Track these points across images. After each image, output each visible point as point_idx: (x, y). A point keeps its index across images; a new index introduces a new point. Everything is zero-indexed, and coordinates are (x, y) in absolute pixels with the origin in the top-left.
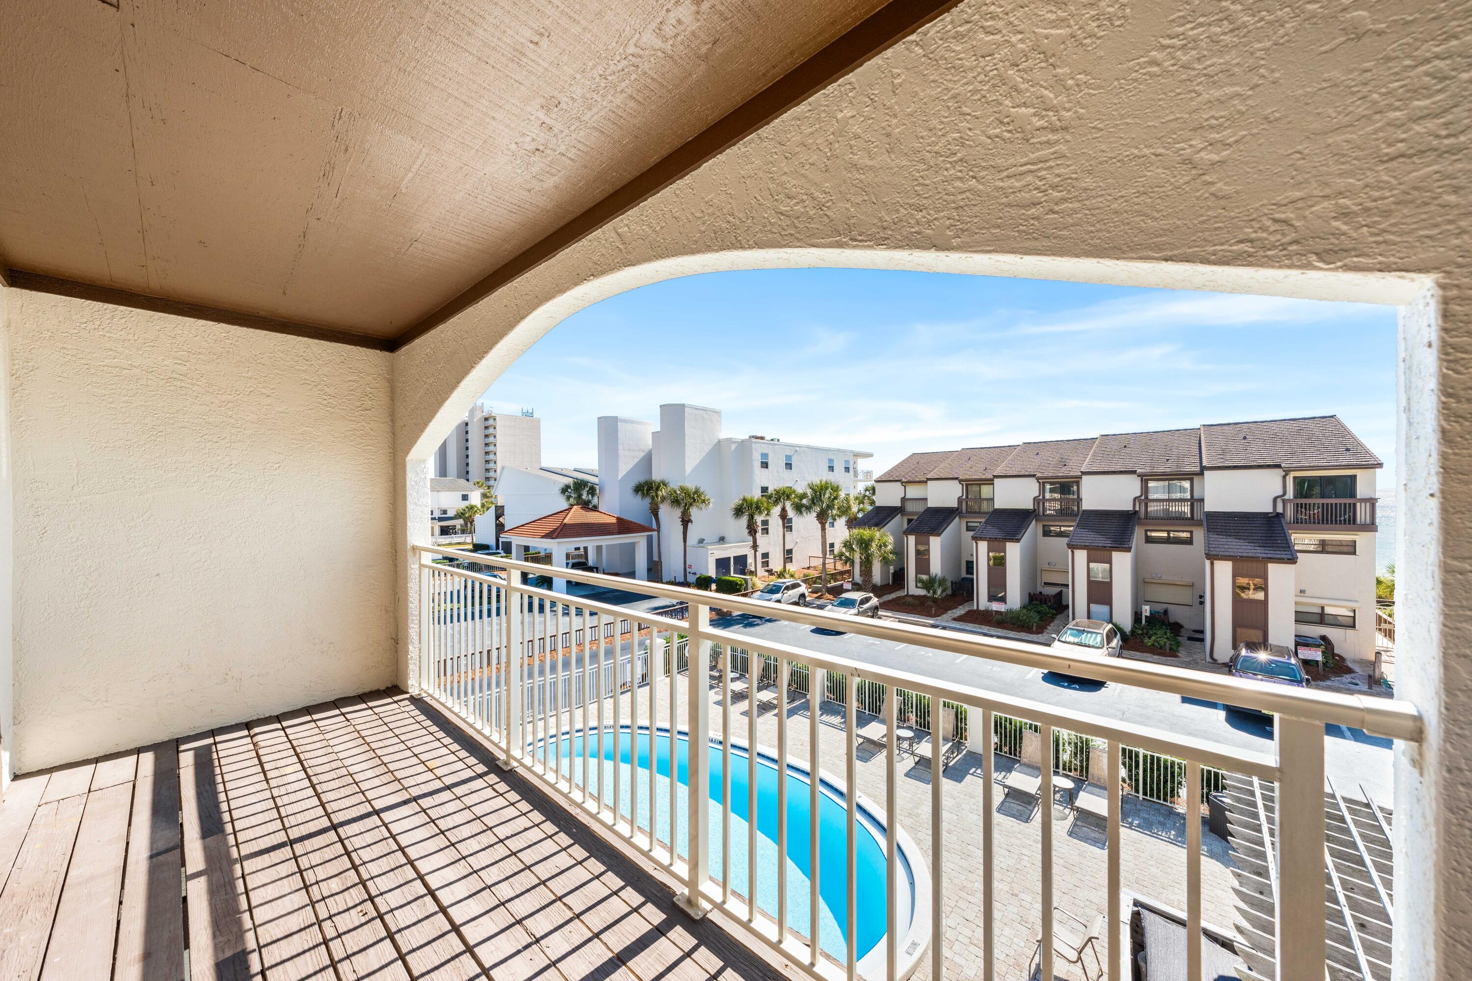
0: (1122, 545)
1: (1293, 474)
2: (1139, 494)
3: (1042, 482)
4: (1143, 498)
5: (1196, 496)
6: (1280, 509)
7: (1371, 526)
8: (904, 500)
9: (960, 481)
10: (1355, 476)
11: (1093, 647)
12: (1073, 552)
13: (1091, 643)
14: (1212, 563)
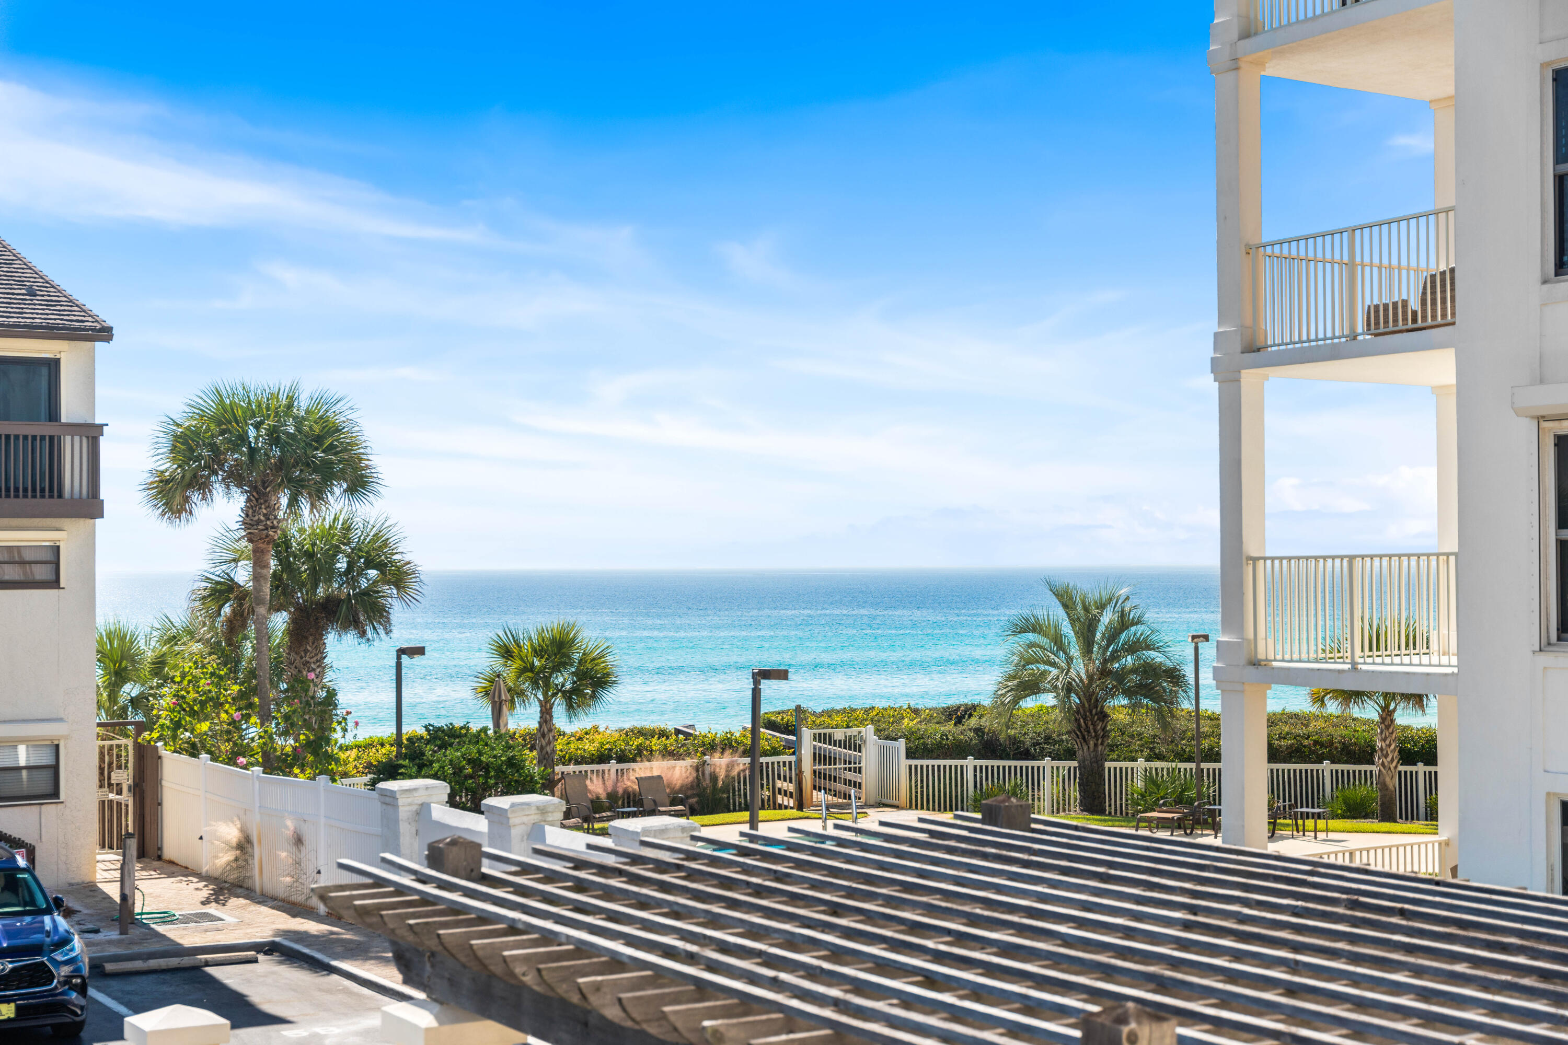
7: (90, 504)
10: (56, 361)
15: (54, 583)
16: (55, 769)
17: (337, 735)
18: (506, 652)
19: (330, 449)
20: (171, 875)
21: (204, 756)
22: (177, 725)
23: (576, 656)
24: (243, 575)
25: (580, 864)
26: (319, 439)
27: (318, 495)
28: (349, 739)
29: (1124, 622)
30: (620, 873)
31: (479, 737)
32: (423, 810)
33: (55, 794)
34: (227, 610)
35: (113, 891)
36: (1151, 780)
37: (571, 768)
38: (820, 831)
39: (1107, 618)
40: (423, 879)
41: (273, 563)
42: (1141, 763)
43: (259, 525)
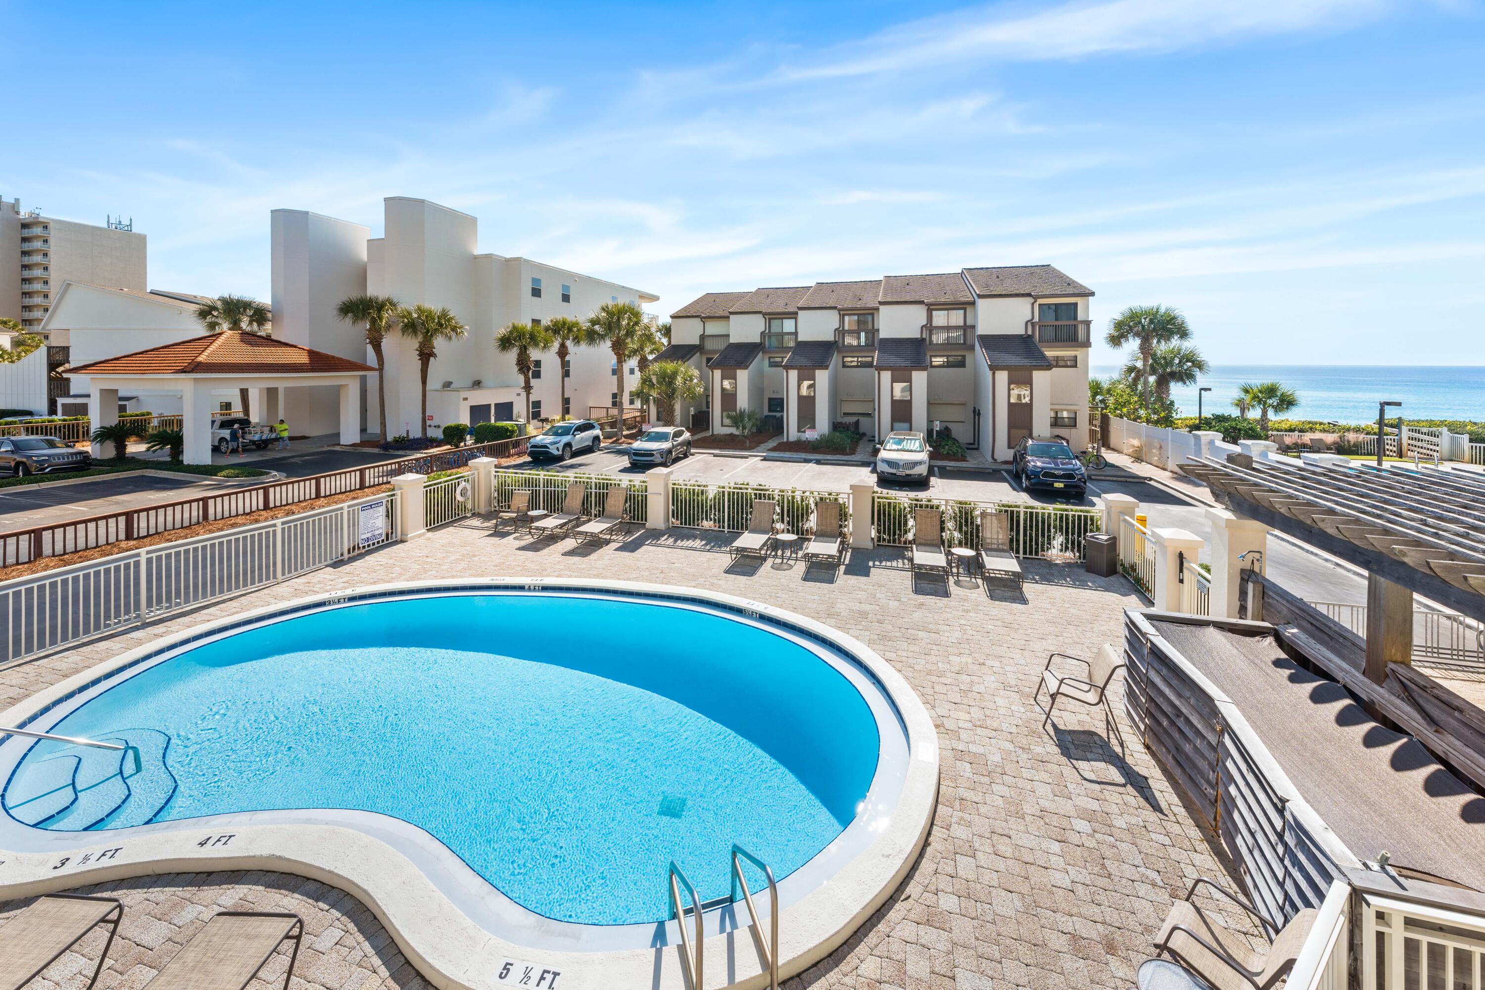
0: (920, 364)
1: (1040, 301)
2: (925, 323)
3: (843, 313)
4: (929, 326)
5: (968, 323)
6: (1030, 332)
7: (1087, 344)
8: (703, 337)
9: (764, 314)
10: (1077, 304)
11: (915, 451)
12: (879, 373)
13: (912, 448)
14: (994, 374)
15: (1074, 367)
17: (1174, 415)
18: (1246, 391)
19: (1175, 324)
20: (1114, 453)
21: (1125, 418)
22: (1116, 409)
23: (1279, 394)
25: (1300, 469)
26: (1172, 321)
27: (1168, 339)
28: (1178, 416)
30: (1325, 475)
31: (1235, 419)
33: (1075, 426)
34: (1133, 375)
37: (1275, 433)
38: (1415, 469)
40: (1225, 467)
41: (1150, 361)
43: (1145, 349)
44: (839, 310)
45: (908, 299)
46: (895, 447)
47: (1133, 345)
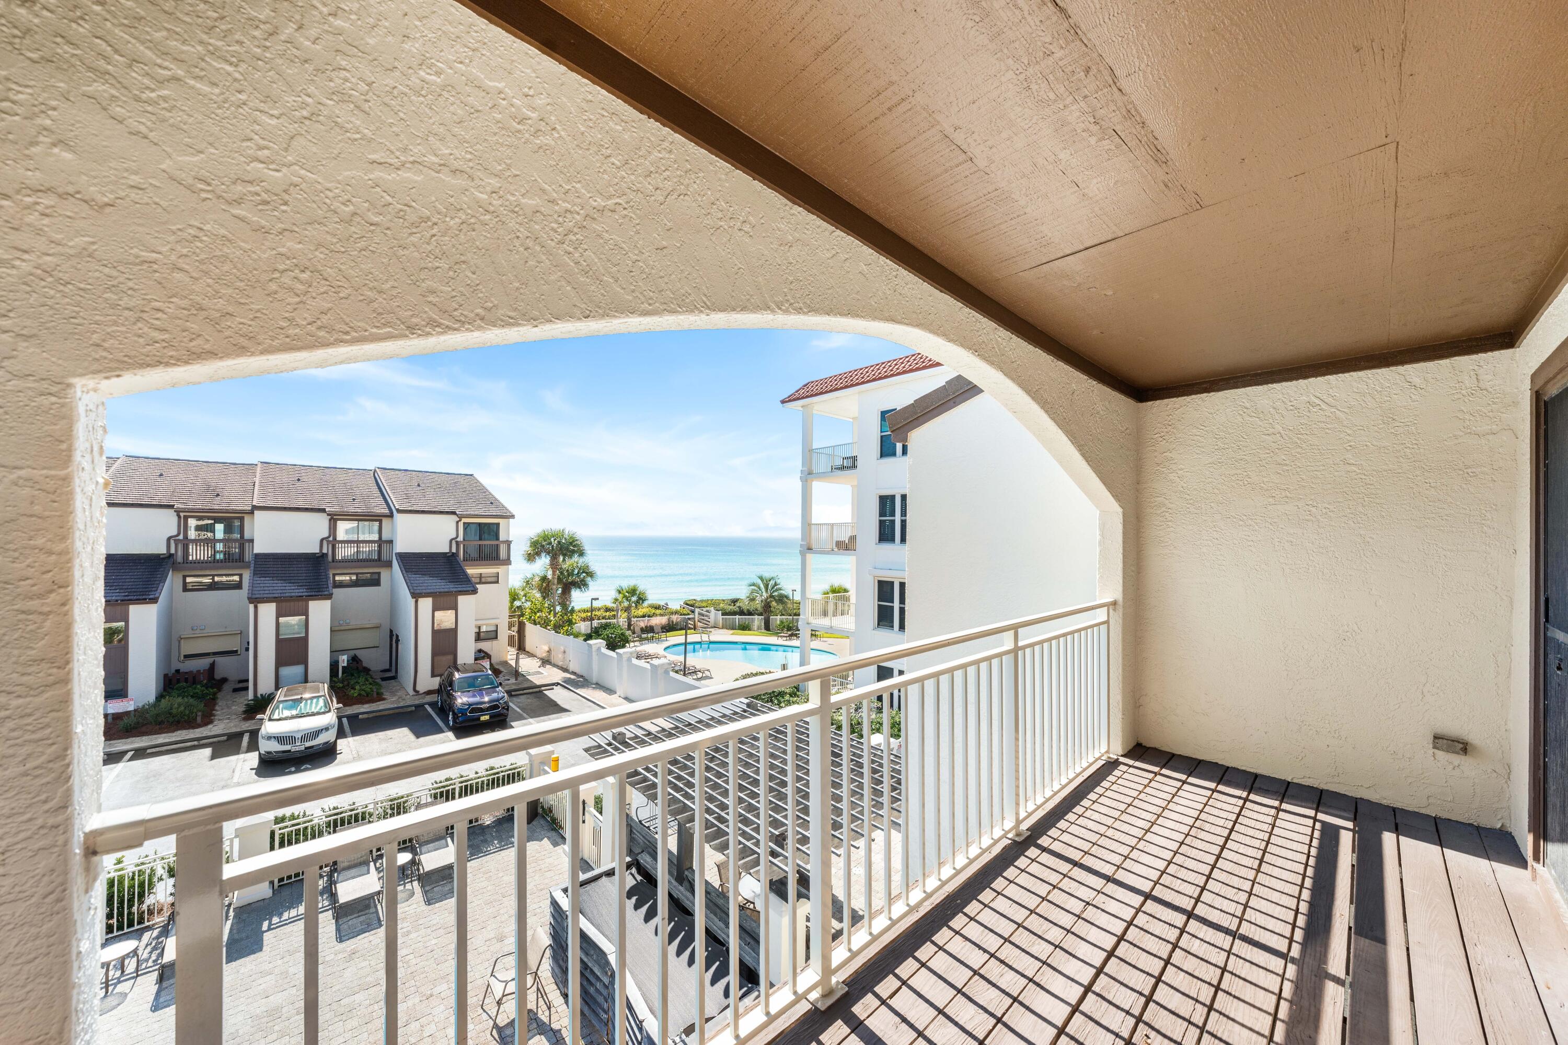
0: (319, 592)
1: (463, 520)
2: (326, 535)
3: (183, 515)
4: (331, 539)
5: (384, 537)
6: (454, 550)
7: (507, 562)
10: (498, 524)
11: (318, 713)
12: (256, 607)
13: (314, 710)
14: (416, 602)
15: (497, 582)
16: (496, 631)
18: (620, 592)
19: (574, 546)
20: (529, 657)
21: (538, 625)
22: (530, 615)
23: (637, 593)
24: (550, 575)
26: (571, 543)
27: (571, 557)
29: (776, 584)
32: (599, 649)
33: (496, 638)
34: (544, 584)
35: (513, 663)
36: (782, 622)
39: (772, 583)
41: (558, 574)
42: (779, 617)
43: (554, 565)
44: (178, 512)
45: (301, 504)
46: (287, 713)
47: (544, 561)
